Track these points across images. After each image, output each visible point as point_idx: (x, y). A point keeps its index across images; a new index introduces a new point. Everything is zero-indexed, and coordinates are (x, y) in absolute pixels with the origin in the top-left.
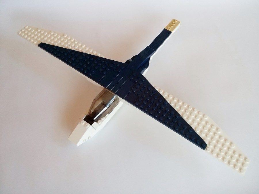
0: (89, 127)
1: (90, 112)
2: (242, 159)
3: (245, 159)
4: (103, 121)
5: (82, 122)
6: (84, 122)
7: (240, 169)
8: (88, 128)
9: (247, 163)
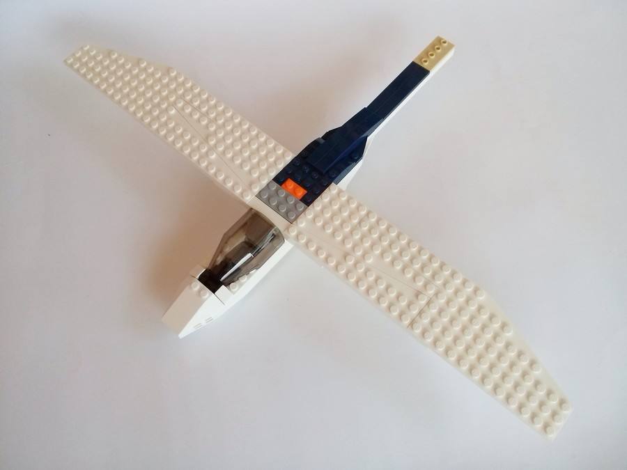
0: (209, 297)
1: (214, 260)
2: (553, 403)
3: (562, 403)
4: (241, 285)
5: (193, 284)
6: (199, 285)
7: (546, 426)
8: (205, 300)
9: (566, 413)
